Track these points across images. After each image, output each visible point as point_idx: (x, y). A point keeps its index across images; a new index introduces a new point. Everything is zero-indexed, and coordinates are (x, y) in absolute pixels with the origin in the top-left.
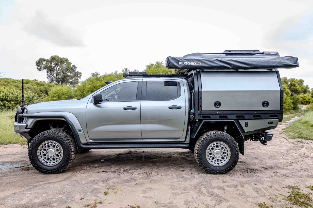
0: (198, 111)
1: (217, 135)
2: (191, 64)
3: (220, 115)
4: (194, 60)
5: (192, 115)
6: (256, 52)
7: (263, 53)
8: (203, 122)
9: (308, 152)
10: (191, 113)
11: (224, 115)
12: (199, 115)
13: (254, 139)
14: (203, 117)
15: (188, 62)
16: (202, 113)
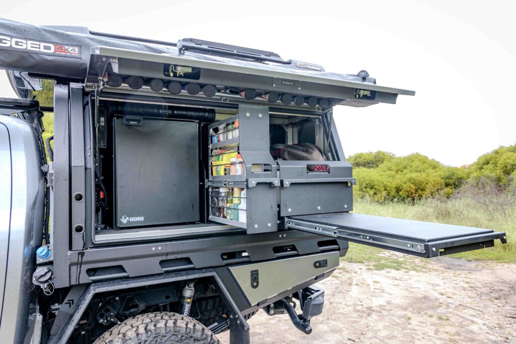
0: (69, 253)
1: (151, 339)
2: (28, 45)
3: (164, 258)
4: (48, 35)
5: (40, 271)
6: (272, 58)
7: (289, 63)
8: (89, 297)
9: (366, 296)
10: (39, 261)
11: (179, 256)
12: (74, 268)
13: (272, 312)
14: (91, 272)
15: (12, 37)
16: (85, 259)
